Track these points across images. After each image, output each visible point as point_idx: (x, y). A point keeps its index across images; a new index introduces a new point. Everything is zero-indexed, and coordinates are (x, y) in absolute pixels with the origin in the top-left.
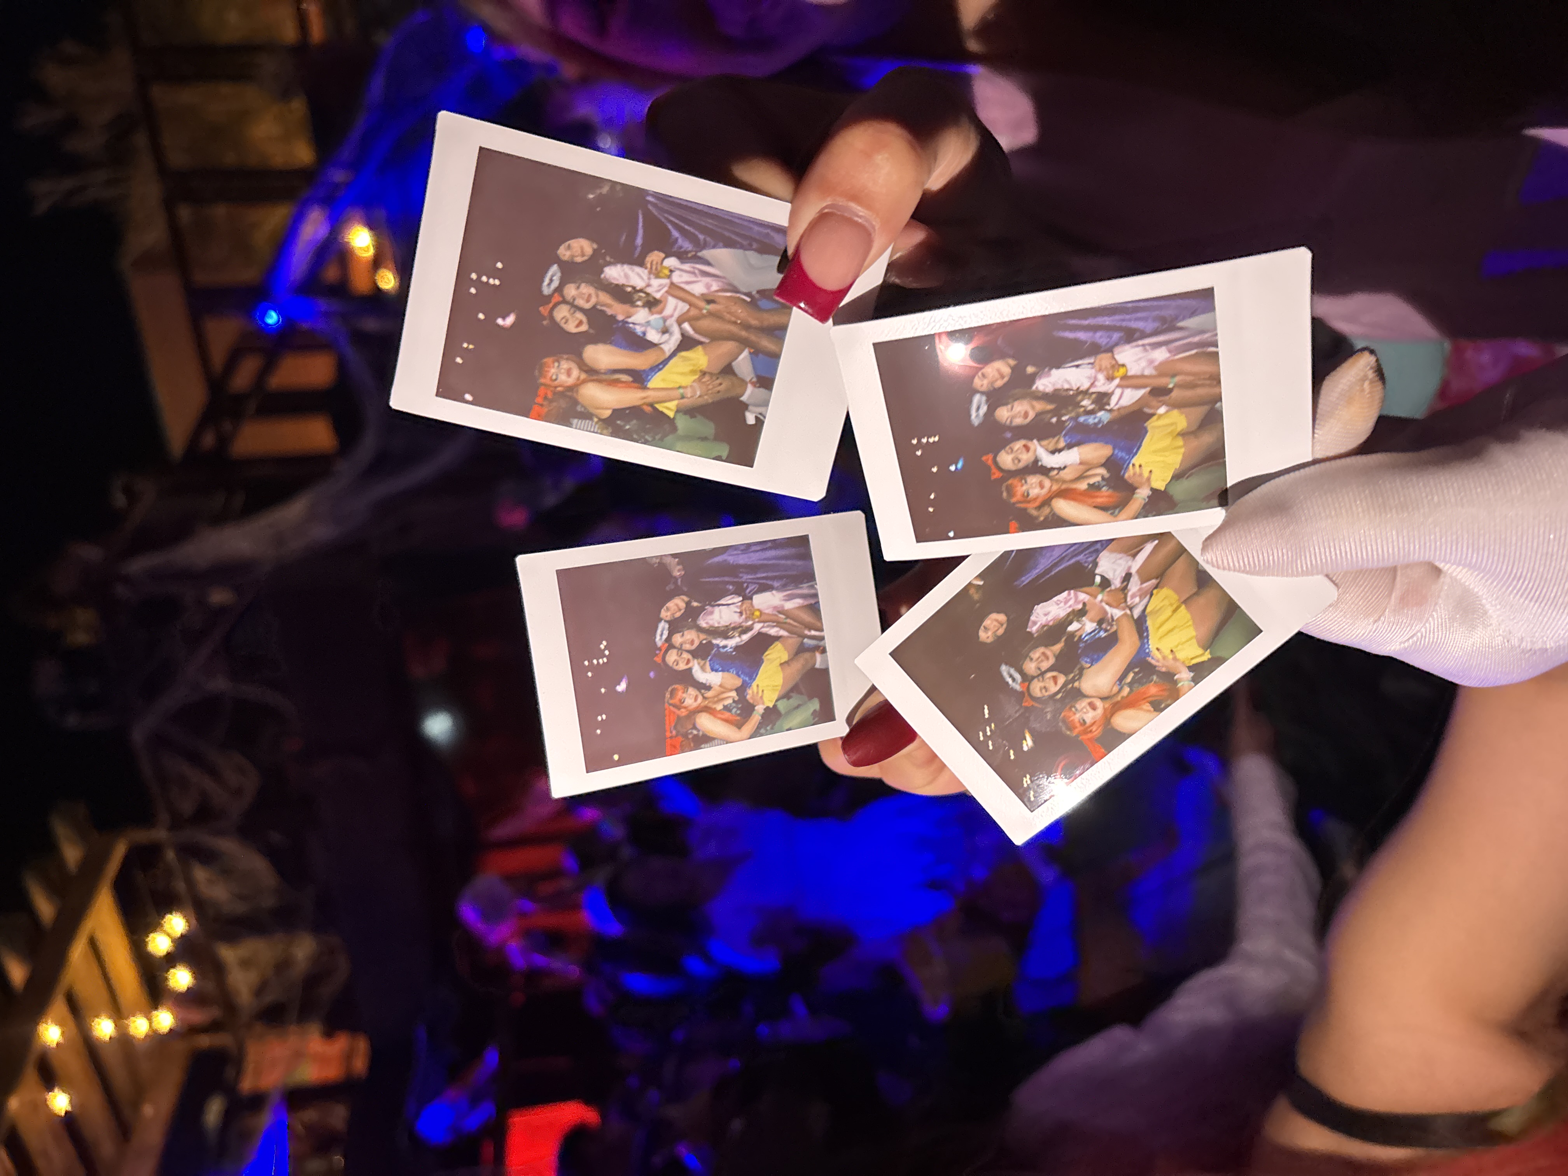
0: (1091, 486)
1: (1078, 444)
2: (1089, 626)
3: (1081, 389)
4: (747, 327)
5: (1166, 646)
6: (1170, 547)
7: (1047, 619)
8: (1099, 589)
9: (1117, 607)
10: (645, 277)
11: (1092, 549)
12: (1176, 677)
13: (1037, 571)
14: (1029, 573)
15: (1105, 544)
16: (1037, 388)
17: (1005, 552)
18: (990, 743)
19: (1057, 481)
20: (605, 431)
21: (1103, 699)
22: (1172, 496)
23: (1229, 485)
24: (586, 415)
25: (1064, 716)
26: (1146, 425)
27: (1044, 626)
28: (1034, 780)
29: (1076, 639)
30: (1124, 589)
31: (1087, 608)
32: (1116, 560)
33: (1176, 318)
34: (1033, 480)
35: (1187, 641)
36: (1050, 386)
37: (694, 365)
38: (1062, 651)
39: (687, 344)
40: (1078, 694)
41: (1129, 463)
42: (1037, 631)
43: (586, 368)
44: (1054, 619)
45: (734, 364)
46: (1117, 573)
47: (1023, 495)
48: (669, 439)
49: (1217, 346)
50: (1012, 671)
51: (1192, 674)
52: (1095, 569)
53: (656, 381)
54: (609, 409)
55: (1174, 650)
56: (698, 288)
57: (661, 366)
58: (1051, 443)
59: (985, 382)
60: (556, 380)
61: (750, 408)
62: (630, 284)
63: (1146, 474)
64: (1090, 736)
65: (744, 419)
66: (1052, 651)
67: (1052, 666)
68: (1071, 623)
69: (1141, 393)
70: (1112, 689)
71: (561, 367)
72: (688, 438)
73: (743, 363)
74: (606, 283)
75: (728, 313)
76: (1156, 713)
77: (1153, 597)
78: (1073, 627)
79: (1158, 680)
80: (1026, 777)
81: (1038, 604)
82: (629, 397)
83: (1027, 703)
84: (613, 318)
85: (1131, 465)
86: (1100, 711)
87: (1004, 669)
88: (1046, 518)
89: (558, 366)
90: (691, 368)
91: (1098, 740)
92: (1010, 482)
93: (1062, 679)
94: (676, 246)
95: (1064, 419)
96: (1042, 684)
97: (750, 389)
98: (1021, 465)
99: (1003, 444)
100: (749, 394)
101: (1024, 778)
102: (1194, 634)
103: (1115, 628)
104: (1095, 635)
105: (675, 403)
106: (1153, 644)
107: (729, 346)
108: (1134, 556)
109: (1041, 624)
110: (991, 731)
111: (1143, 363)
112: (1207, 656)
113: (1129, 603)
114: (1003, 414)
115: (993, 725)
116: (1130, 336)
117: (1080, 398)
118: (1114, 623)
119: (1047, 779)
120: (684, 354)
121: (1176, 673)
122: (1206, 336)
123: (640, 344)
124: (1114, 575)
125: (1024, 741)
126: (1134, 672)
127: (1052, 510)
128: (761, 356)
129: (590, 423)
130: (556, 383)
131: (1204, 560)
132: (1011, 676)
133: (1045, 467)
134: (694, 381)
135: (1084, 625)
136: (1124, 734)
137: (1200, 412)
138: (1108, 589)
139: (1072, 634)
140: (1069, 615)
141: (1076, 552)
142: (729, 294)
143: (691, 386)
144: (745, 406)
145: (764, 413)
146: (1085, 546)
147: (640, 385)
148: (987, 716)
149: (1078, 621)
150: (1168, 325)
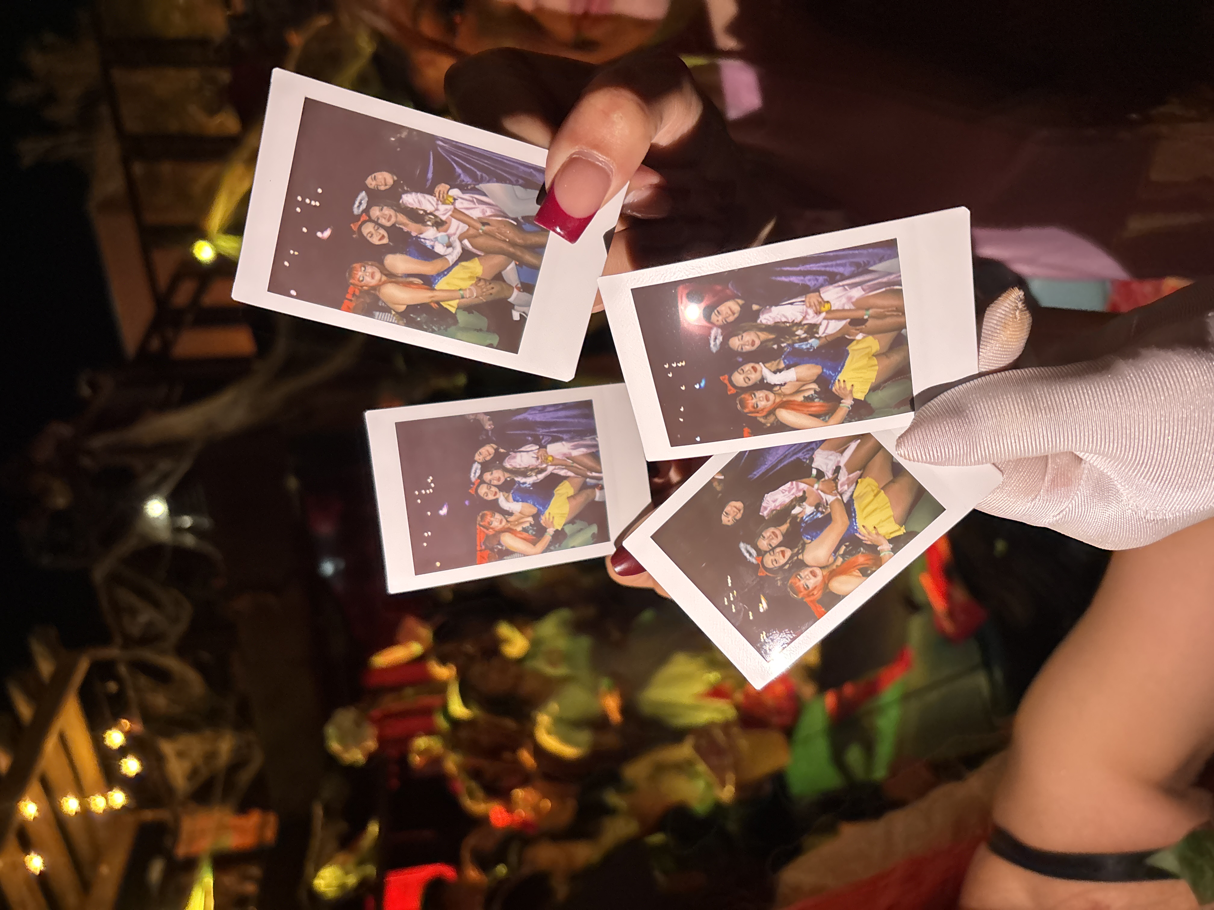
0: (807, 398)
1: (795, 365)
2: (809, 509)
3: (796, 321)
4: (513, 244)
5: (870, 523)
6: (869, 445)
7: (775, 505)
8: (816, 480)
9: (830, 493)
10: (434, 204)
11: (809, 448)
12: (878, 549)
13: (766, 466)
14: (760, 468)
15: (819, 444)
16: (761, 321)
17: (741, 453)
18: (733, 607)
19: (779, 395)
20: (401, 322)
21: (822, 568)
22: (870, 404)
23: (915, 393)
24: (386, 309)
25: (791, 582)
26: (848, 348)
27: (773, 511)
28: (769, 636)
29: (798, 520)
30: (835, 479)
31: (807, 495)
32: (828, 456)
33: (868, 264)
34: (760, 394)
35: (887, 519)
36: (771, 320)
37: (471, 273)
38: (787, 530)
39: (466, 256)
40: (802, 565)
41: (836, 379)
42: (768, 515)
43: (387, 272)
44: (780, 505)
45: (503, 273)
46: (829, 467)
47: (753, 407)
48: (452, 329)
49: (901, 285)
50: (749, 547)
51: (891, 546)
52: (812, 464)
53: (441, 284)
54: (405, 305)
55: (876, 526)
56: (476, 213)
57: (446, 273)
58: (774, 365)
59: (720, 318)
60: (362, 281)
61: (516, 307)
62: (423, 208)
63: (849, 388)
64: (812, 598)
65: (511, 315)
66: (780, 530)
67: (781, 542)
68: (794, 507)
69: (843, 323)
70: (828, 560)
71: (366, 270)
72: (466, 329)
73: (511, 272)
74: (403, 207)
75: (499, 233)
76: (864, 578)
77: (858, 484)
78: (796, 511)
79: (864, 551)
80: (762, 634)
81: (768, 493)
82: (421, 296)
83: (762, 573)
84: (408, 234)
85: (837, 381)
86: (819, 578)
87: (742, 546)
88: (772, 424)
89: (364, 271)
90: (469, 275)
91: (820, 601)
92: (743, 396)
93: (788, 553)
94: (459, 180)
95: (783, 345)
96: (773, 558)
97: (516, 292)
98: (750, 383)
99: (736, 366)
100: (515, 296)
101: (761, 635)
102: (892, 513)
103: (829, 510)
104: (814, 516)
105: (457, 301)
106: (860, 522)
107: (499, 259)
108: (842, 452)
109: (771, 509)
110: (734, 597)
111: (844, 300)
112: (902, 531)
113: (839, 490)
114: (735, 343)
115: (735, 592)
116: (833, 279)
117: (795, 329)
118: (829, 506)
119: (780, 634)
120: (464, 263)
121: (878, 545)
122: (892, 277)
123: (429, 254)
124: (827, 468)
125: (760, 605)
126: (845, 546)
127: (776, 418)
128: (524, 267)
129: (389, 315)
130: (363, 283)
131: (898, 454)
132: (748, 552)
133: (770, 384)
134: (472, 285)
135: (805, 508)
136: (840, 596)
137: (889, 337)
138: (823, 480)
139: (796, 517)
140: (792, 501)
141: (797, 450)
142: (500, 219)
143: (469, 289)
144: (512, 306)
145: (526, 312)
146: (803, 446)
147: (429, 287)
148: (730, 585)
149: (800, 506)
150: (862, 269)
